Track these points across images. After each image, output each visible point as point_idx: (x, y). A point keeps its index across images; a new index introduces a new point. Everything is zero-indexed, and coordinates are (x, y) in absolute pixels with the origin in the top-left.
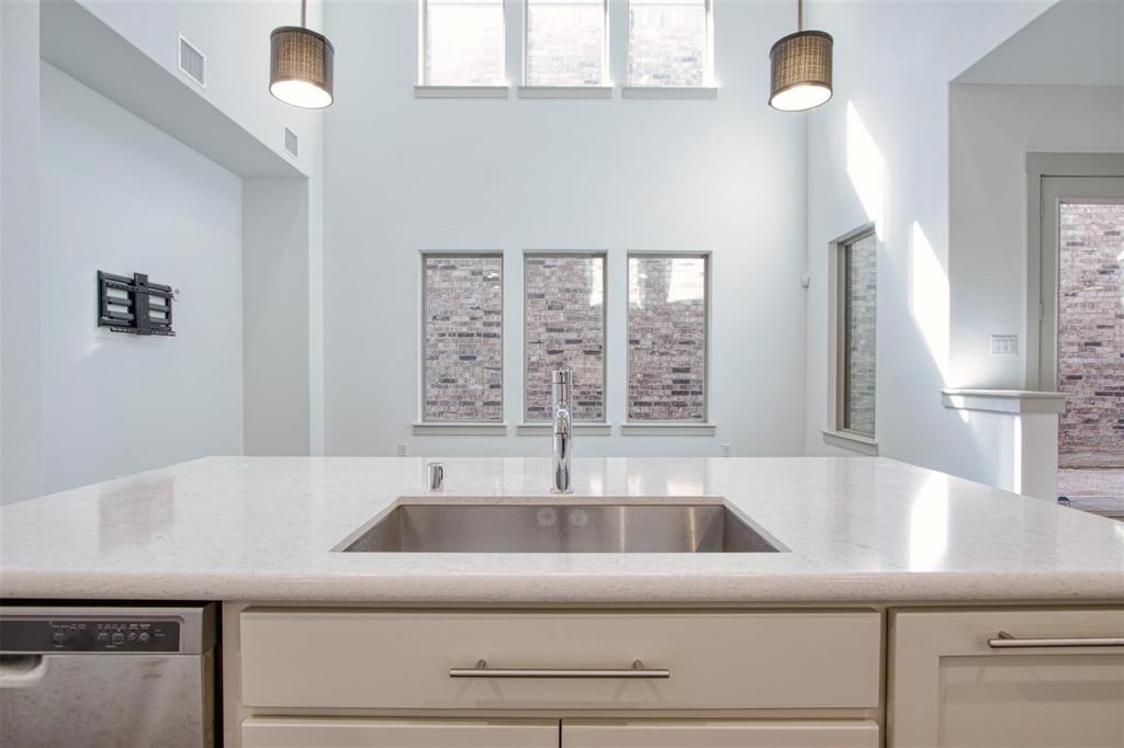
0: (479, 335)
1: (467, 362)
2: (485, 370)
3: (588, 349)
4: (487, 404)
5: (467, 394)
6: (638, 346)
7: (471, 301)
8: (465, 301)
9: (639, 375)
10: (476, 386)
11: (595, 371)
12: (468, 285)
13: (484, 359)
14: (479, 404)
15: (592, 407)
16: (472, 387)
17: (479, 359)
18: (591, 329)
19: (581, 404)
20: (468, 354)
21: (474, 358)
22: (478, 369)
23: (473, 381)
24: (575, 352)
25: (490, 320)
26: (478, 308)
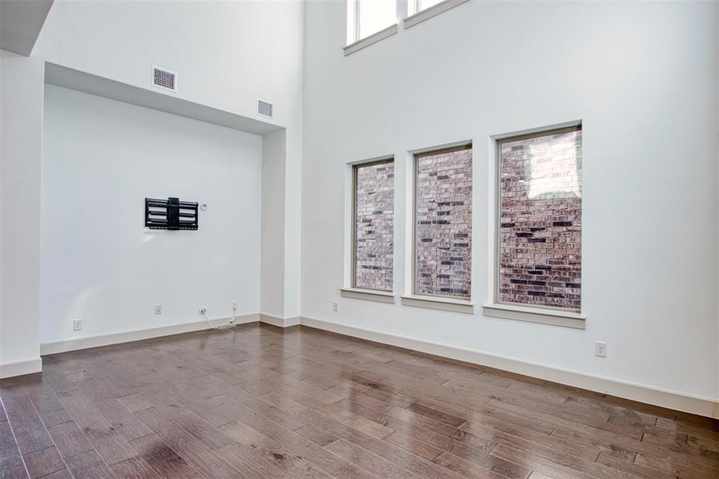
0: (434, 222)
1: (426, 244)
2: (438, 250)
3: (520, 232)
4: (440, 276)
5: (426, 268)
6: (570, 228)
7: (429, 196)
8: (426, 196)
9: (571, 257)
10: (432, 262)
11: (527, 252)
12: (427, 184)
13: (438, 241)
14: (434, 276)
15: (524, 285)
16: (429, 263)
17: (434, 240)
18: (523, 213)
19: (513, 281)
20: (427, 237)
21: (431, 240)
22: (434, 249)
23: (430, 258)
24: (508, 235)
25: (442, 210)
26: (434, 201)
